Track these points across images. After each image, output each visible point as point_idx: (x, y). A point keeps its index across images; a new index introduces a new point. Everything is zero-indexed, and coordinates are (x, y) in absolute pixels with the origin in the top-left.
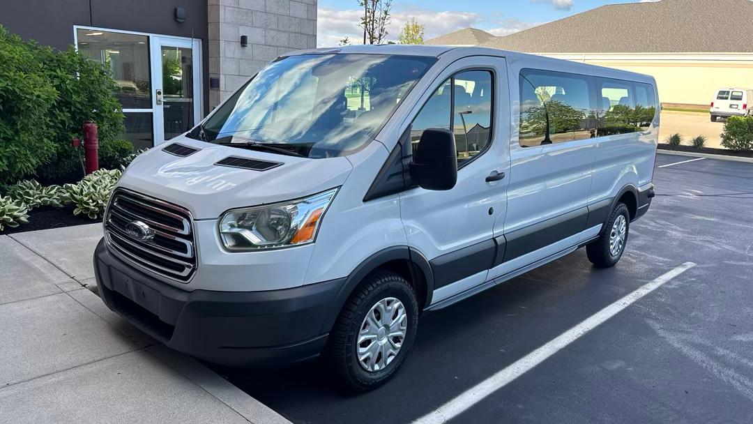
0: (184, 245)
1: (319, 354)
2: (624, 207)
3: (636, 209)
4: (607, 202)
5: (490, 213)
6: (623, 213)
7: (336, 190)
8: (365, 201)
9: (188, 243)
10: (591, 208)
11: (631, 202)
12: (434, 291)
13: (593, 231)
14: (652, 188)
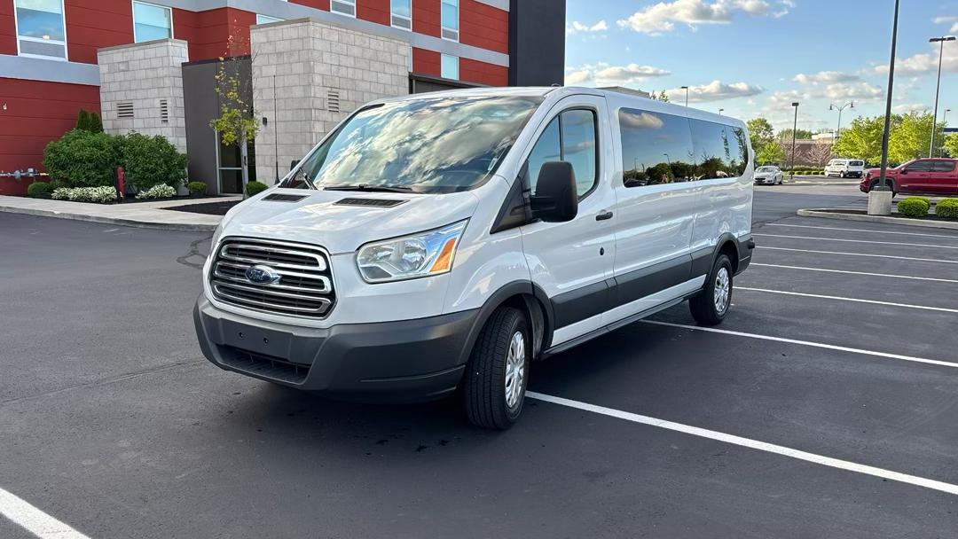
0: (321, 281)
1: (455, 388)
2: (725, 259)
3: (738, 261)
4: (710, 251)
5: (602, 254)
6: (725, 265)
7: (466, 221)
8: (491, 233)
9: (325, 279)
10: (695, 256)
11: (731, 254)
12: (555, 332)
13: (697, 283)
14: (751, 239)
